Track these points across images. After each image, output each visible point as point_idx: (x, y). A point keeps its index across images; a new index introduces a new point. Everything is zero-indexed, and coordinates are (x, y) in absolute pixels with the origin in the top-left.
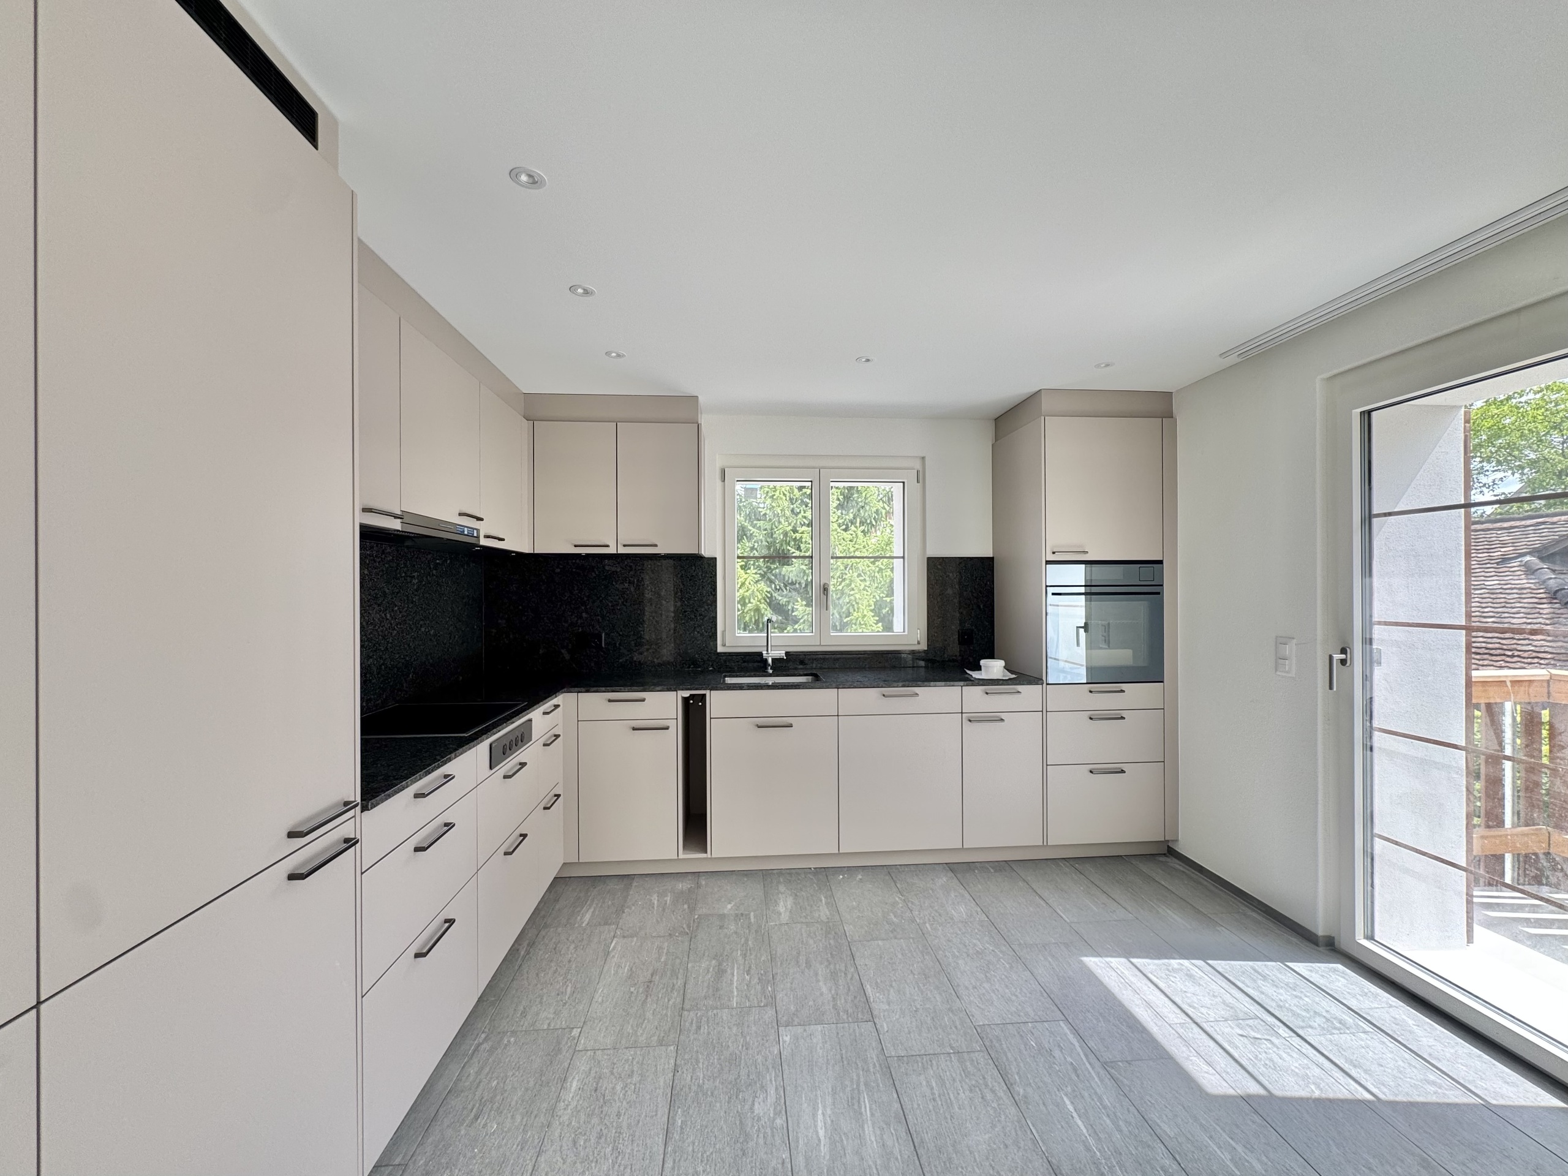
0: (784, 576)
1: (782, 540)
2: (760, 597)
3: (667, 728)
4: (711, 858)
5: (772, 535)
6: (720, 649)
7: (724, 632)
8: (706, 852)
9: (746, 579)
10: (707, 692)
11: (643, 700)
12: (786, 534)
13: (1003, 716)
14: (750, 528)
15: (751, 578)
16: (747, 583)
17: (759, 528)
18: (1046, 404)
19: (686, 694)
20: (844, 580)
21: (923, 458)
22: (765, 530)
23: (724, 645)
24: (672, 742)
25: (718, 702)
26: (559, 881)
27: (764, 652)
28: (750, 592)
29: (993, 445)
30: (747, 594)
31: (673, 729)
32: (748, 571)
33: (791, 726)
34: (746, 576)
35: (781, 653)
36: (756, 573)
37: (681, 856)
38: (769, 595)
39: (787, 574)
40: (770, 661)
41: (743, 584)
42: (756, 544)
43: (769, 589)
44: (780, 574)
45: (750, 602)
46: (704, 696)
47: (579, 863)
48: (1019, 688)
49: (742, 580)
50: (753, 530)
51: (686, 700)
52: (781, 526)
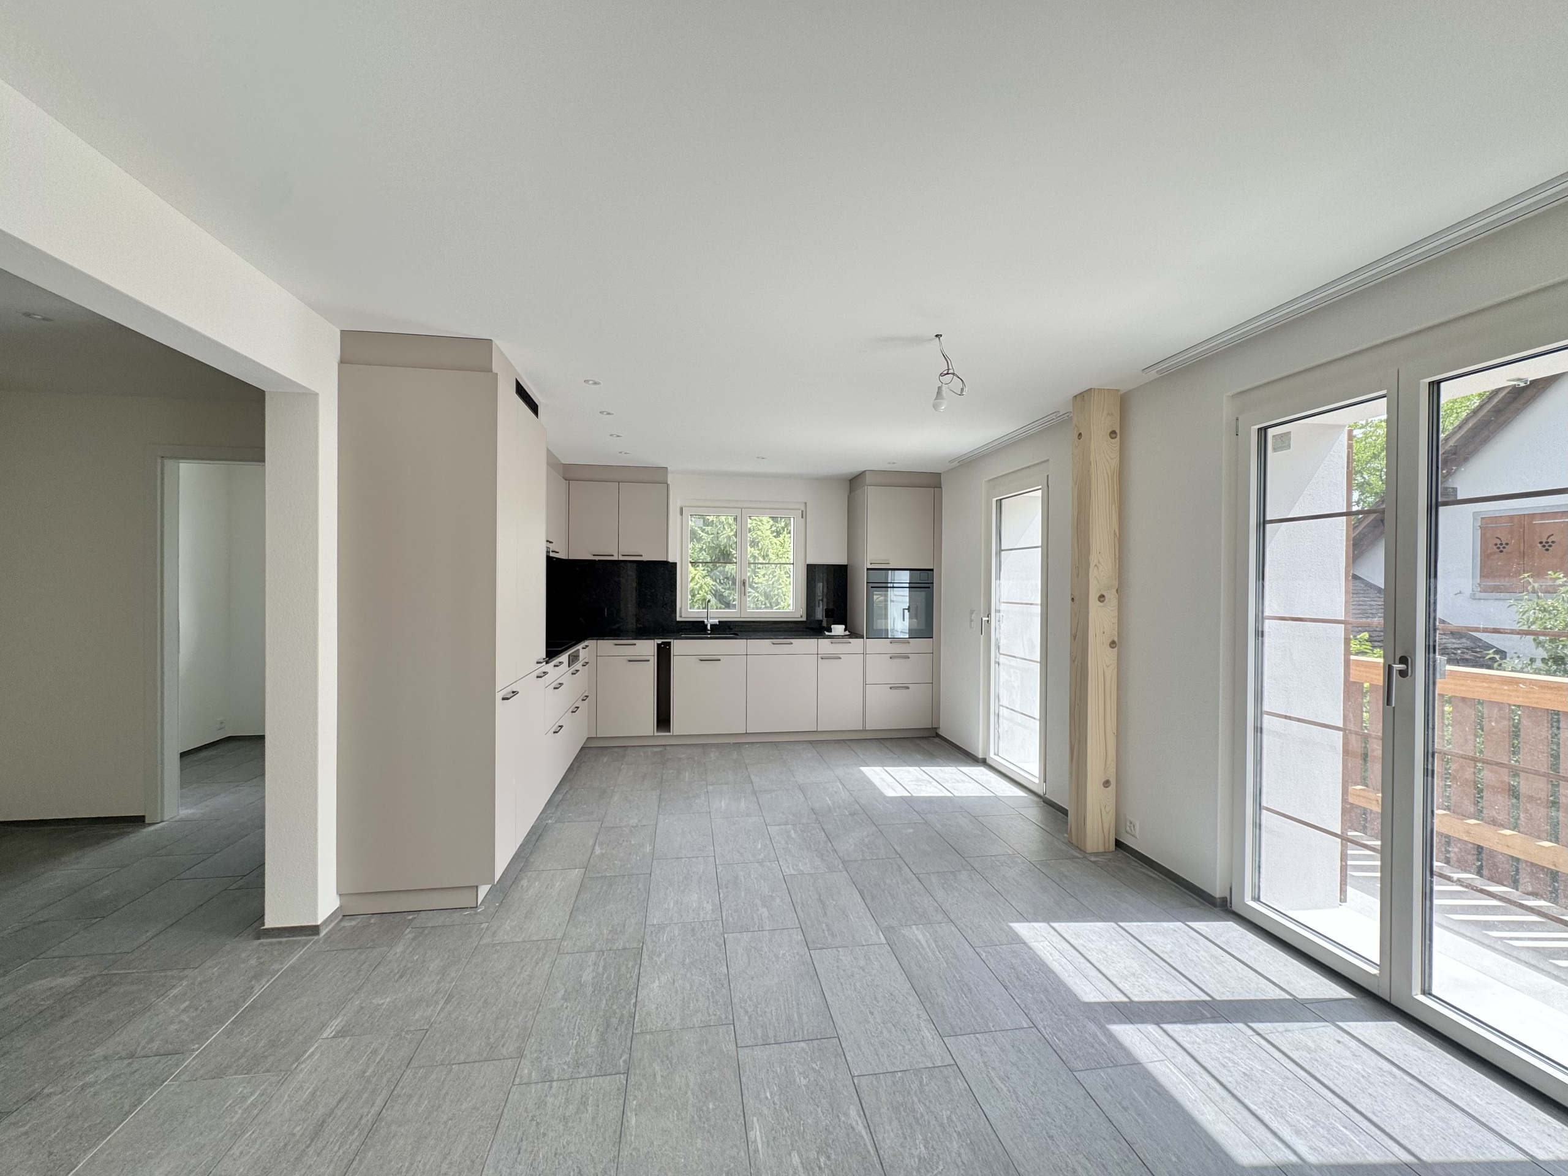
0: (727, 572)
1: (725, 543)
2: (707, 589)
3: (649, 661)
4: (673, 736)
5: (718, 538)
6: (678, 619)
7: (681, 609)
8: (670, 732)
9: (695, 575)
10: (672, 641)
11: (635, 645)
12: (729, 538)
13: (841, 656)
14: (700, 532)
15: (699, 574)
16: (697, 577)
17: (707, 533)
18: (869, 479)
19: (660, 641)
20: (775, 576)
21: (806, 503)
22: (712, 534)
23: (681, 617)
24: (651, 668)
25: (680, 647)
26: (582, 748)
27: (706, 621)
28: (699, 585)
29: (848, 497)
30: (696, 587)
31: (651, 661)
32: (698, 568)
33: (720, 660)
34: (696, 572)
35: (716, 621)
36: (704, 570)
37: (656, 734)
38: (714, 588)
39: (730, 571)
40: (709, 627)
41: (693, 578)
42: (704, 546)
43: (714, 583)
44: (724, 571)
45: (699, 594)
46: (670, 643)
47: (596, 738)
48: (850, 640)
49: (692, 575)
50: (702, 534)
51: (658, 645)
52: (725, 532)
